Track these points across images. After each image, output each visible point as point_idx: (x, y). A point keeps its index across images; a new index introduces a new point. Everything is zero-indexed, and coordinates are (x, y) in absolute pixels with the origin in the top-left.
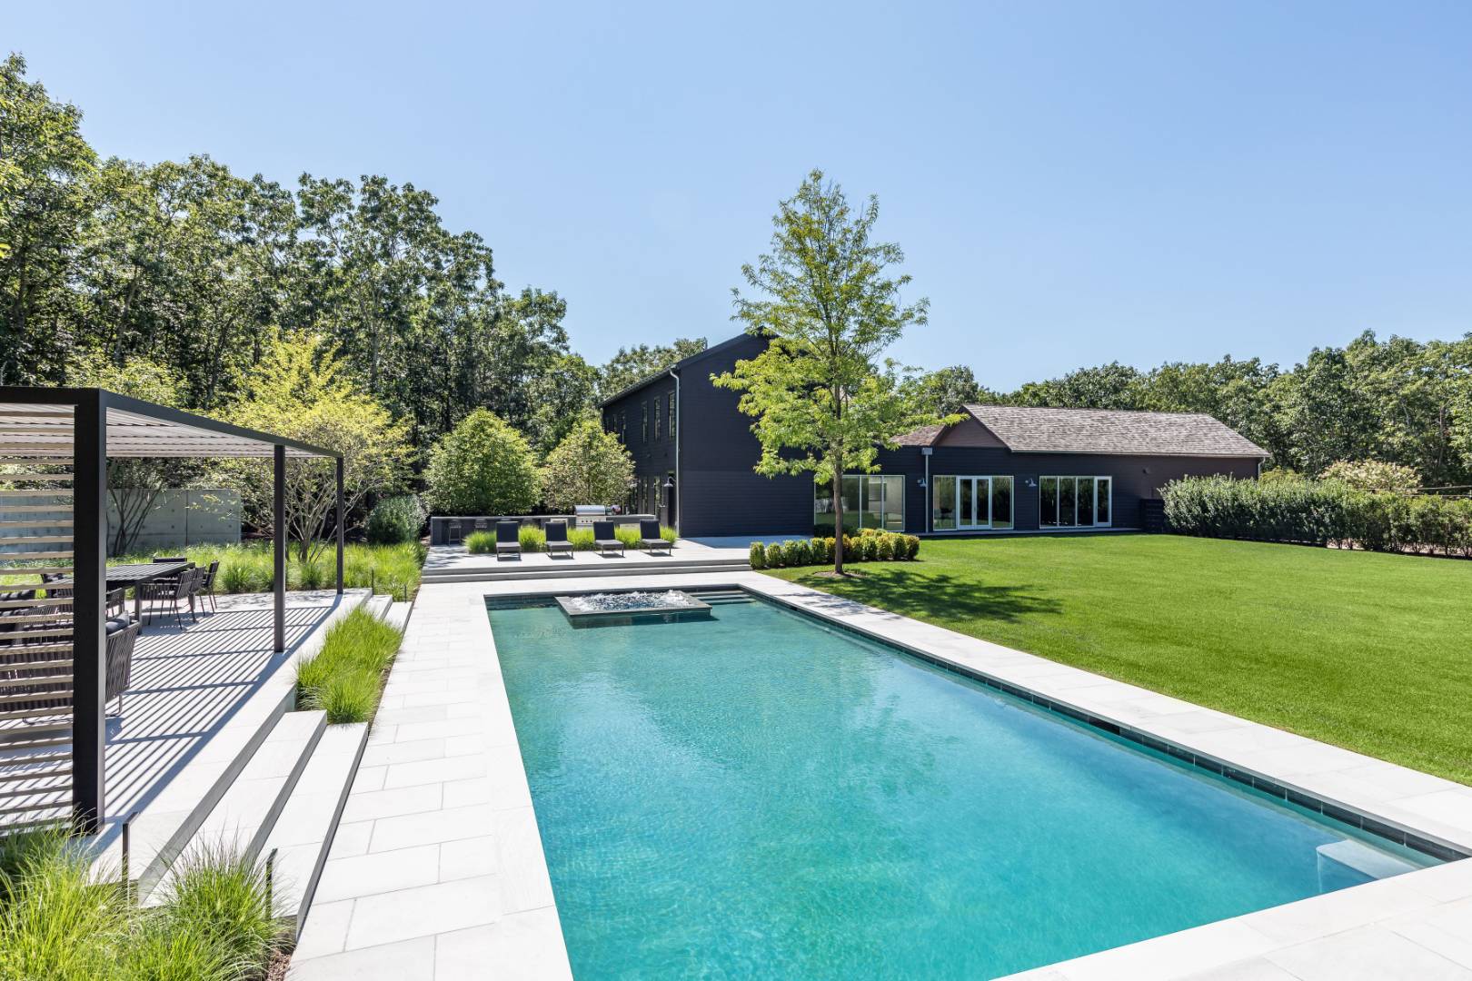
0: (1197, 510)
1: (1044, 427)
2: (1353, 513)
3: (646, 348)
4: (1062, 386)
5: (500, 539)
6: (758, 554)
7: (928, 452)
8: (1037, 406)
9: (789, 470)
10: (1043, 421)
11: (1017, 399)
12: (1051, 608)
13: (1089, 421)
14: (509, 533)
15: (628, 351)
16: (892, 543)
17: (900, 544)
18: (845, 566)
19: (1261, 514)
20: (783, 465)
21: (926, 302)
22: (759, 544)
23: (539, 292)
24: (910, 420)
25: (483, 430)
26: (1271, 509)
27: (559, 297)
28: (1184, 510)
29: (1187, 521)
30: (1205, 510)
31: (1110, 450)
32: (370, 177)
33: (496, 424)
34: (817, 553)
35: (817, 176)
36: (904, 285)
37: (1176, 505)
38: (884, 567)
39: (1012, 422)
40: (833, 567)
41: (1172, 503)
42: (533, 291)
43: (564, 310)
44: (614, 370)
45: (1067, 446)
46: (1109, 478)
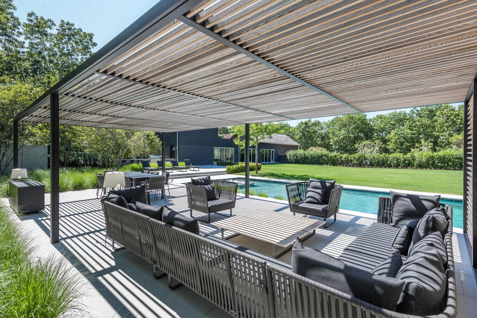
0: (295, 158)
2: (331, 158)
6: (229, 169)
19: (311, 159)
26: (313, 157)
28: (292, 158)
29: (292, 160)
30: (297, 157)
37: (290, 157)
41: (289, 156)
46: (274, 150)
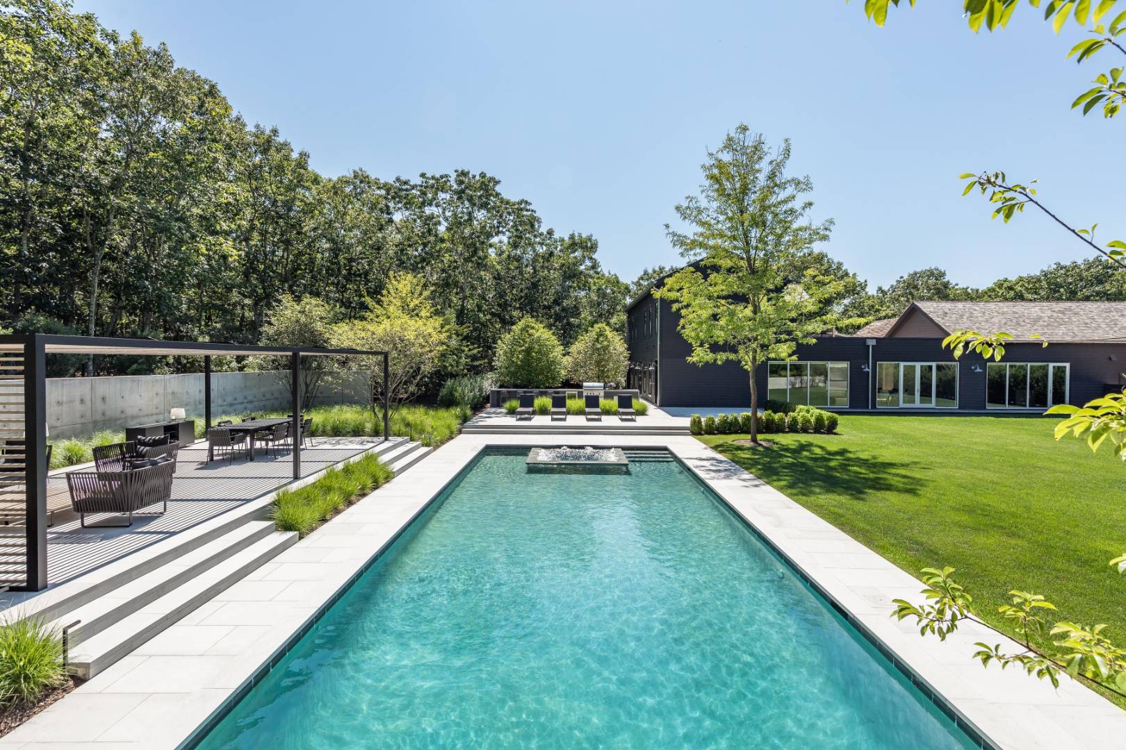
1: (996, 320)
3: (663, 268)
4: (1039, 281)
5: (522, 406)
6: (696, 423)
7: (871, 343)
8: (1012, 299)
9: (715, 360)
10: (996, 314)
11: (989, 295)
12: (912, 487)
13: (1049, 313)
14: (527, 402)
15: (650, 271)
16: (813, 420)
17: (819, 420)
18: (759, 437)
20: (709, 357)
21: (831, 222)
22: (697, 415)
23: (580, 235)
24: (884, 314)
25: (527, 331)
27: (593, 238)
31: (1068, 339)
32: (460, 170)
33: (536, 327)
34: (744, 424)
35: (744, 129)
36: (807, 210)
38: (795, 439)
39: (962, 316)
40: (749, 437)
42: (576, 235)
43: (596, 247)
44: (640, 285)
45: (1018, 336)
46: (1068, 365)
